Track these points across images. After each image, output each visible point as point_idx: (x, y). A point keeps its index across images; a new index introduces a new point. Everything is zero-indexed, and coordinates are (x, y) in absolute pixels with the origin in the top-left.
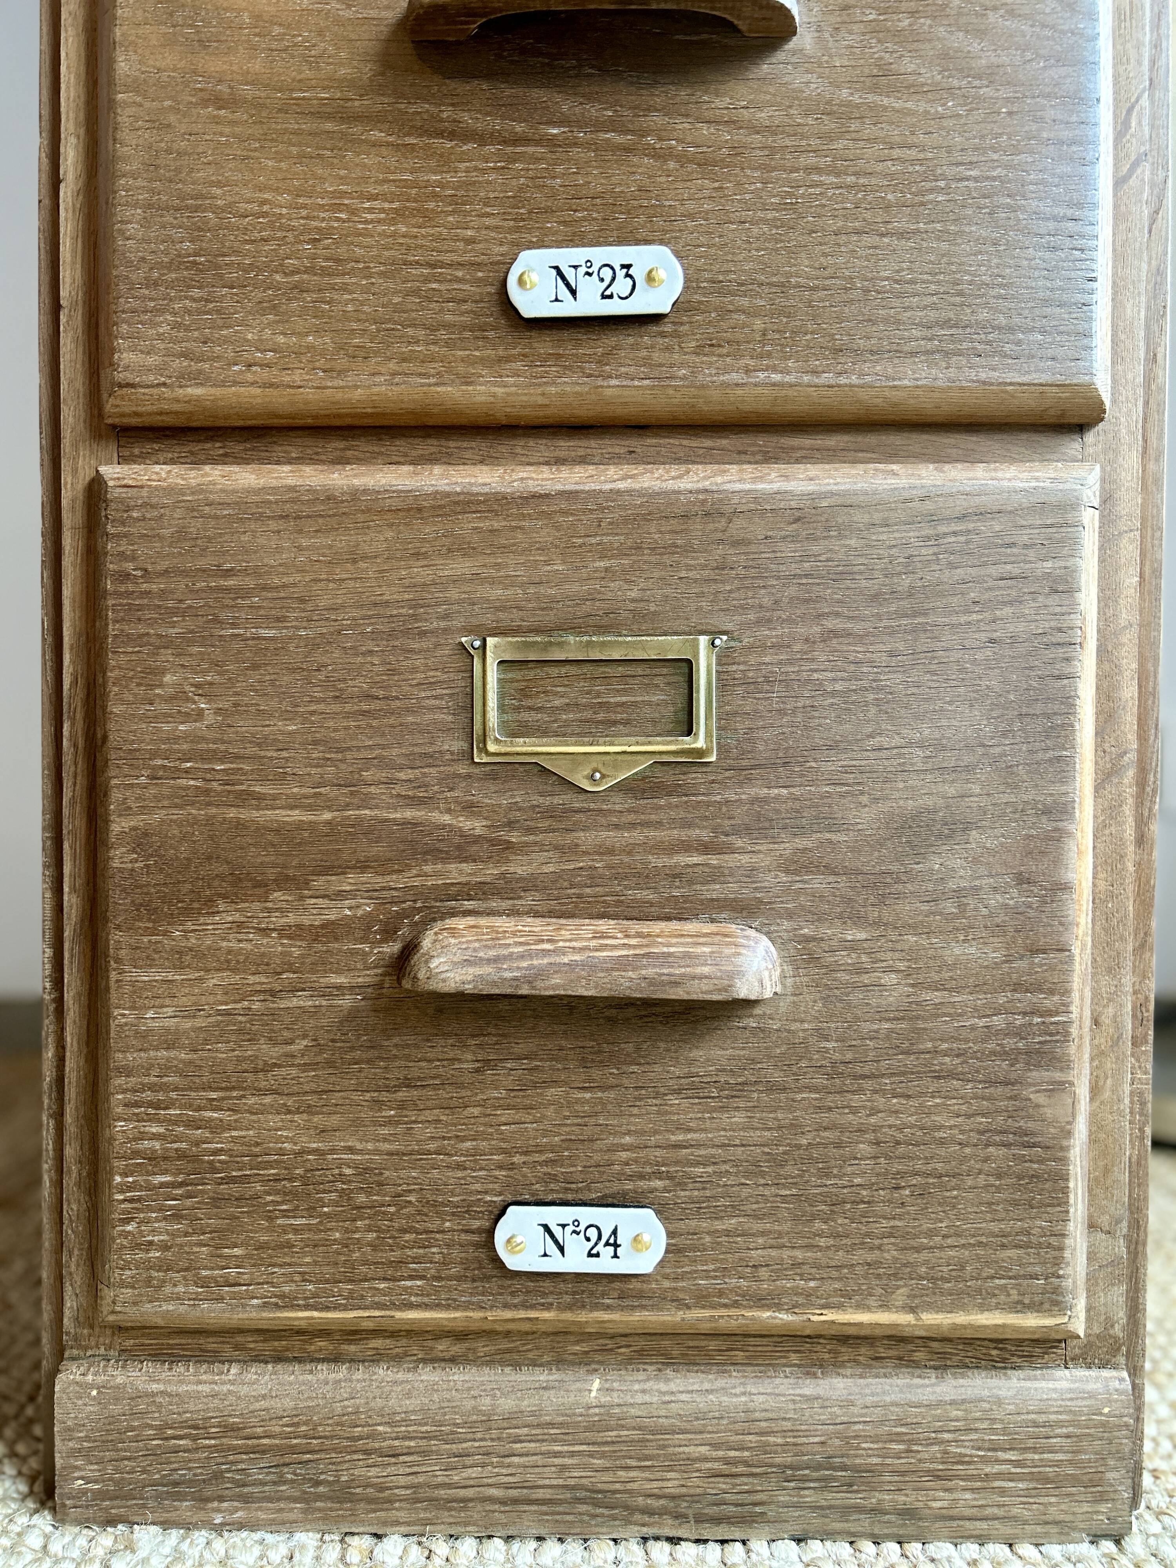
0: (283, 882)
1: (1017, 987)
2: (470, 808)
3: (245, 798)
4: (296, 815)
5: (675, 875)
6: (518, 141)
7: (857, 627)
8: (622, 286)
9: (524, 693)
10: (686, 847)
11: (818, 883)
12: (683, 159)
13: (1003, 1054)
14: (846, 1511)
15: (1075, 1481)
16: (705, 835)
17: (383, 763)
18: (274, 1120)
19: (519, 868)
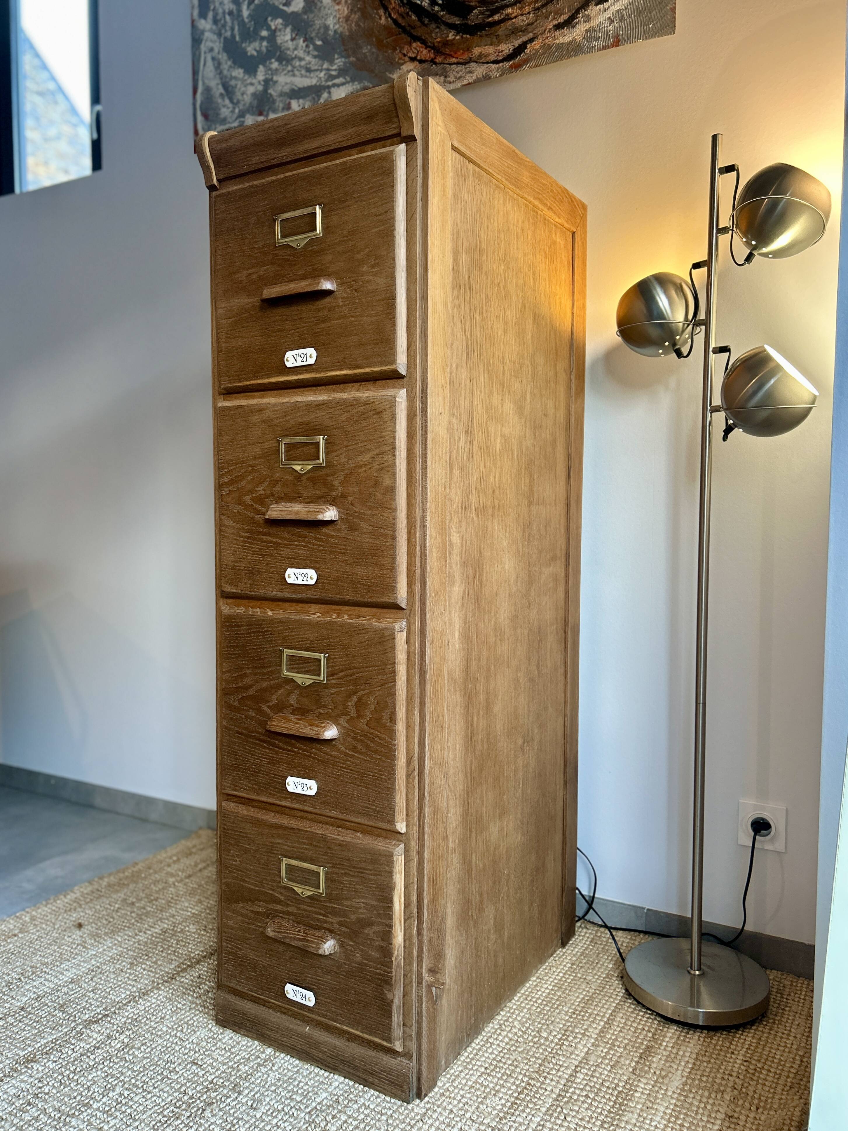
0: (250, 900)
1: (382, 965)
2: (281, 894)
3: (244, 880)
4: (252, 887)
5: (318, 920)
6: (289, 751)
7: (351, 873)
8: (305, 788)
9: (291, 871)
10: (321, 914)
11: (344, 929)
12: (319, 760)
13: (378, 979)
14: (353, 1074)
15: (397, 1085)
16: (323, 912)
17: (267, 880)
18: (249, 951)
19: (290, 909)
